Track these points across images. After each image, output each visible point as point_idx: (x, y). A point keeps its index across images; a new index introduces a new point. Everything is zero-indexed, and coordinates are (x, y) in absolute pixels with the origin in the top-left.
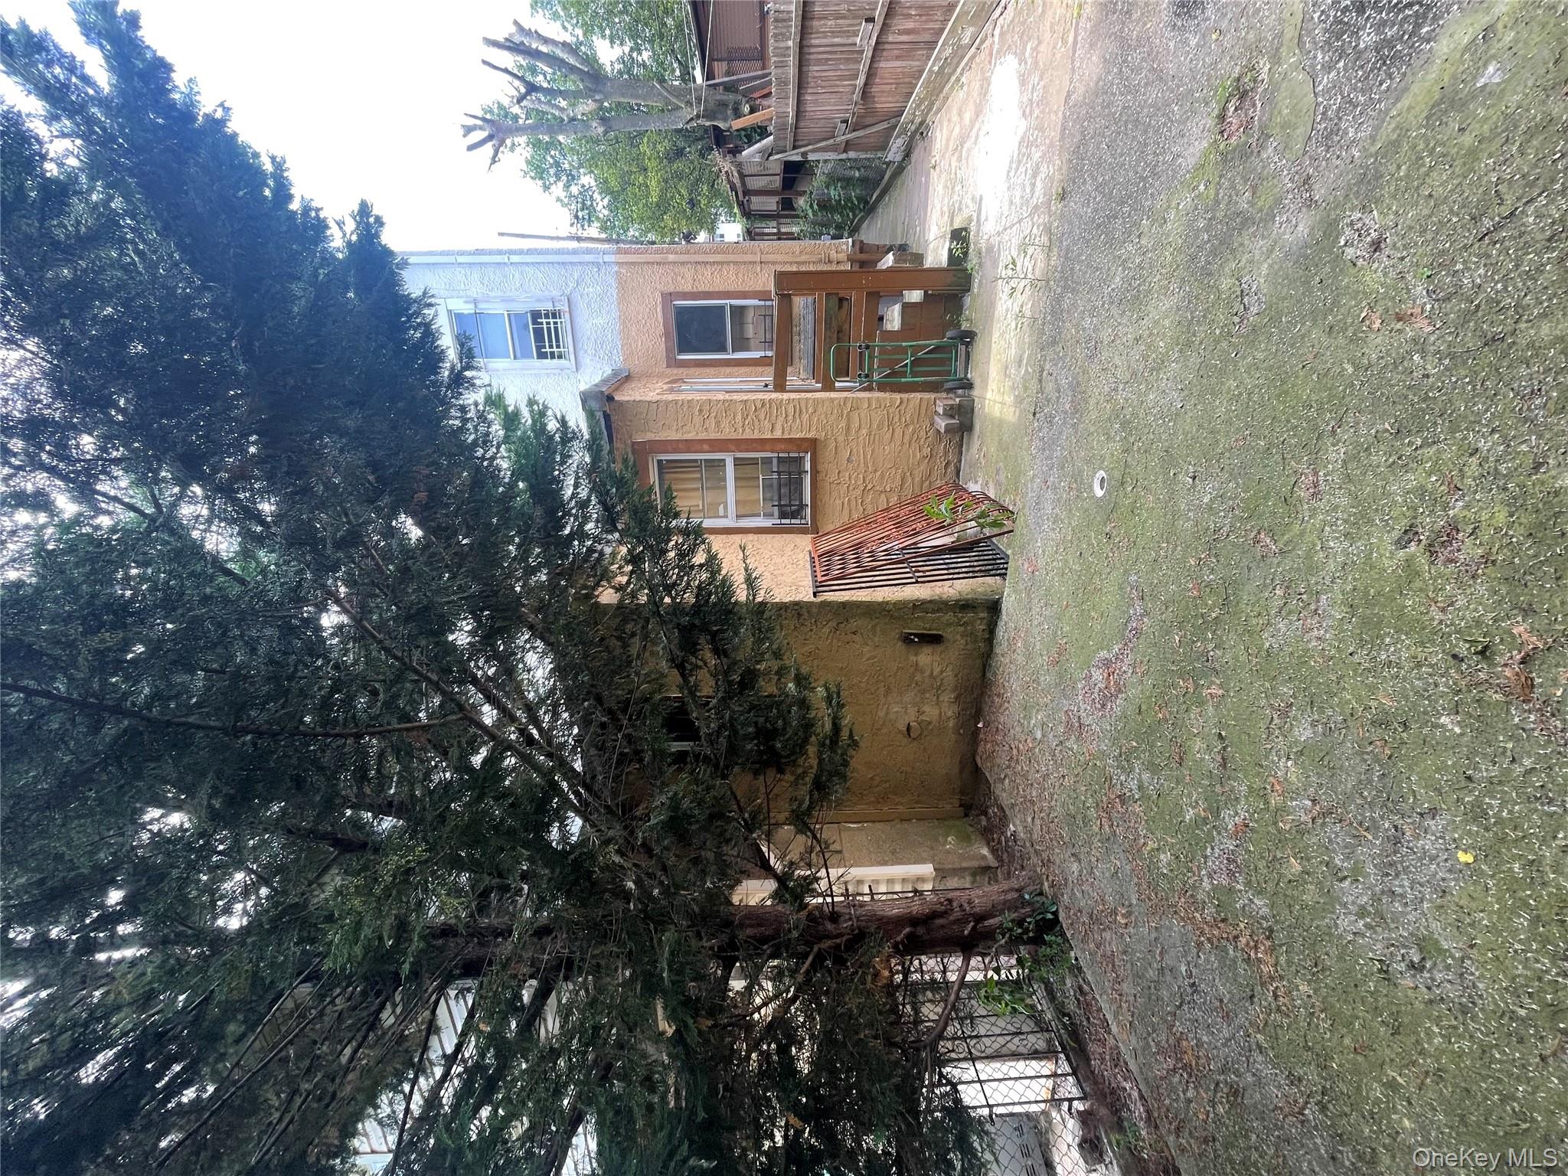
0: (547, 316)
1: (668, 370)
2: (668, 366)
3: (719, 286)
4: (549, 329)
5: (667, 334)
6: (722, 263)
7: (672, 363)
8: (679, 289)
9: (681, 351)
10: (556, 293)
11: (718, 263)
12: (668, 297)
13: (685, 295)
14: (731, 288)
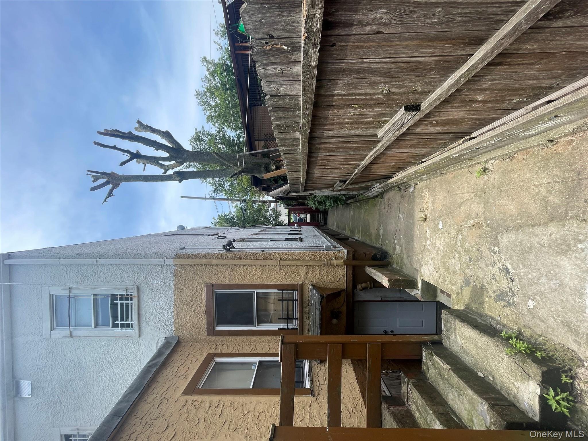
0: (121, 299)
1: (208, 338)
2: (208, 334)
3: (249, 279)
4: (122, 307)
5: (208, 313)
6: (252, 266)
7: (211, 332)
8: (220, 282)
9: (219, 324)
10: (129, 284)
11: (249, 265)
12: (211, 288)
13: (224, 286)
14: (258, 281)
